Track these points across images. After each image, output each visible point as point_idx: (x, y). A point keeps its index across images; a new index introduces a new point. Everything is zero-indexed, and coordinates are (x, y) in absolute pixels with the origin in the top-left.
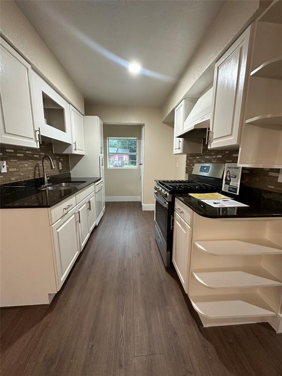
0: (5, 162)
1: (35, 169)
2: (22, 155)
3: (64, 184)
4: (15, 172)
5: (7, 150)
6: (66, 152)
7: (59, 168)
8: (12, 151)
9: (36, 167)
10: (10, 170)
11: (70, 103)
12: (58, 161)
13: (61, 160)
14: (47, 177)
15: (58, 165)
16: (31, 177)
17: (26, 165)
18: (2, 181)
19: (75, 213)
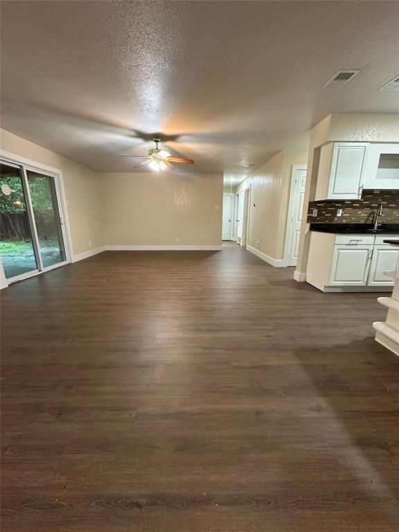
0: (342, 210)
1: (369, 216)
2: (358, 205)
4: (347, 216)
10: (344, 215)
14: (378, 224)
16: (362, 222)
18: (336, 221)
19: (368, 250)
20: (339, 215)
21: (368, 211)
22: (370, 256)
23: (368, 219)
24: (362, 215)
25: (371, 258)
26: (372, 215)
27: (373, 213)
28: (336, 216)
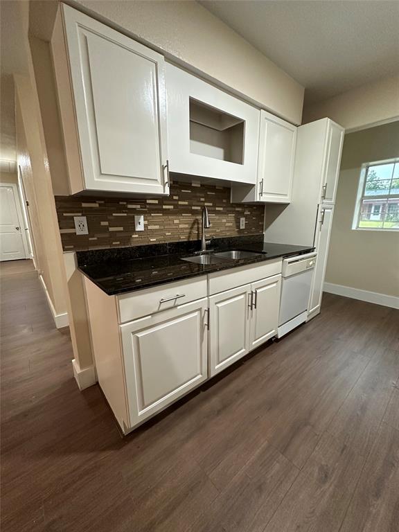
0: (142, 217)
1: (192, 228)
2: (171, 207)
3: (234, 252)
4: (156, 230)
5: (148, 201)
6: (247, 200)
7: (238, 227)
8: (156, 202)
9: (194, 224)
10: (149, 227)
11: (260, 108)
12: (238, 215)
13: (247, 213)
14: (206, 240)
15: (238, 222)
16: (183, 238)
17: (176, 221)
18: (136, 241)
19: (200, 309)
20: (140, 228)
21: (188, 218)
22: (206, 322)
23: (190, 233)
24: (181, 226)
25: (208, 325)
26: (196, 226)
27: (196, 222)
28: (134, 231)
